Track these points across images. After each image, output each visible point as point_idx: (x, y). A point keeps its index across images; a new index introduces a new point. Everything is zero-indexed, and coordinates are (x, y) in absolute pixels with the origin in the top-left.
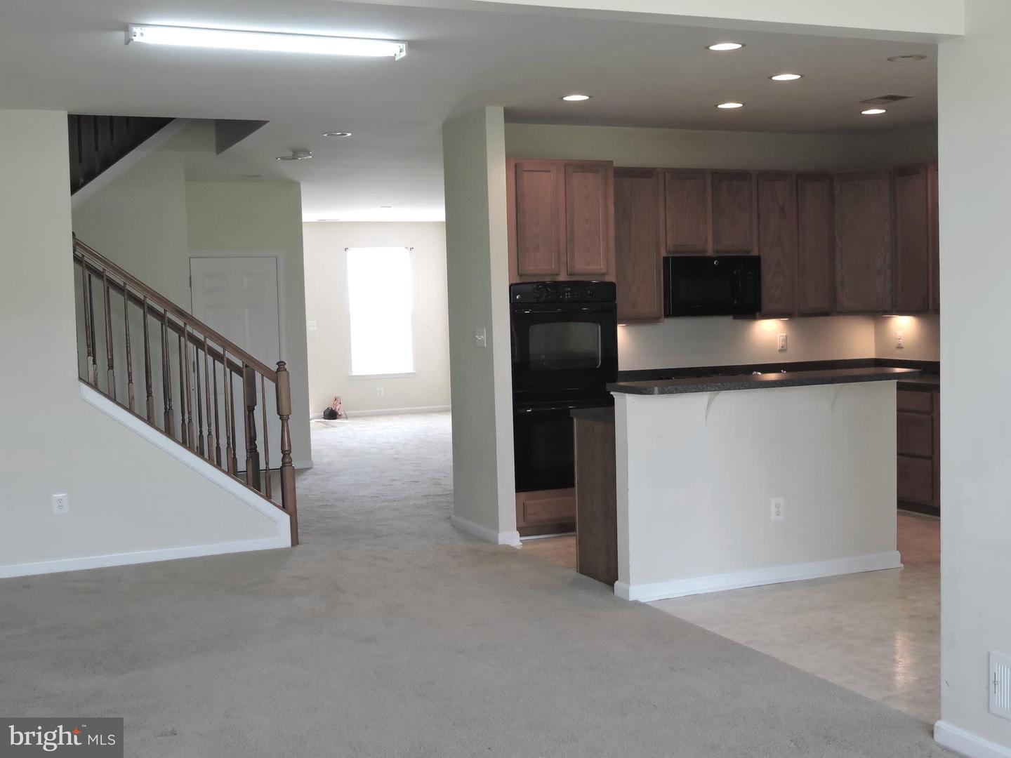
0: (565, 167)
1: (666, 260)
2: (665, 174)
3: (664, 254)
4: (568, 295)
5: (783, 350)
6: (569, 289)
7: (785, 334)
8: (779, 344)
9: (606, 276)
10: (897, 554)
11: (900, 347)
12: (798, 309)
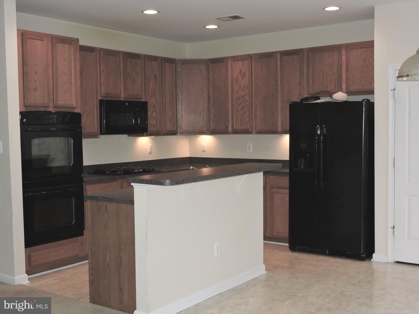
0: (52, 39)
1: (101, 101)
2: (100, 51)
3: (99, 98)
4: (55, 120)
5: (150, 153)
6: (55, 116)
7: (151, 145)
8: (149, 150)
9: (76, 109)
10: (264, 266)
11: (204, 151)
12: (163, 131)
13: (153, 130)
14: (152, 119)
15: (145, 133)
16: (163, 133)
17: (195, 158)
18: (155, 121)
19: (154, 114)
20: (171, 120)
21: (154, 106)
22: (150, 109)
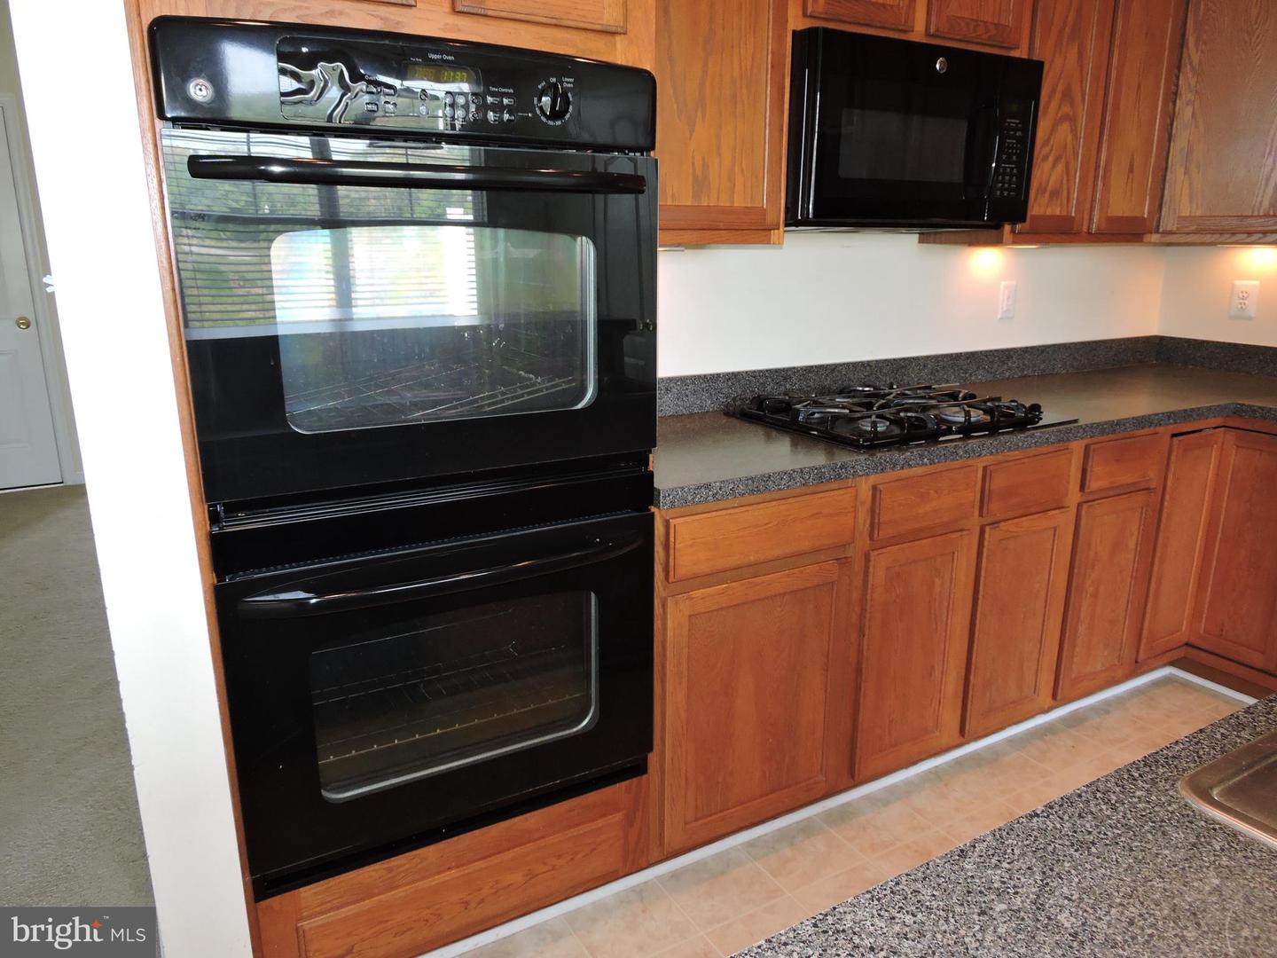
3: (796, 22)
5: (1007, 318)
8: (1002, 306)
11: (1240, 317)
12: (1091, 219)
13: (1049, 212)
14: (1051, 159)
15: (1007, 228)
16: (1089, 228)
17: (1188, 341)
18: (1060, 167)
19: (1064, 129)
20: (1131, 170)
21: (1067, 95)
22: (1048, 104)
